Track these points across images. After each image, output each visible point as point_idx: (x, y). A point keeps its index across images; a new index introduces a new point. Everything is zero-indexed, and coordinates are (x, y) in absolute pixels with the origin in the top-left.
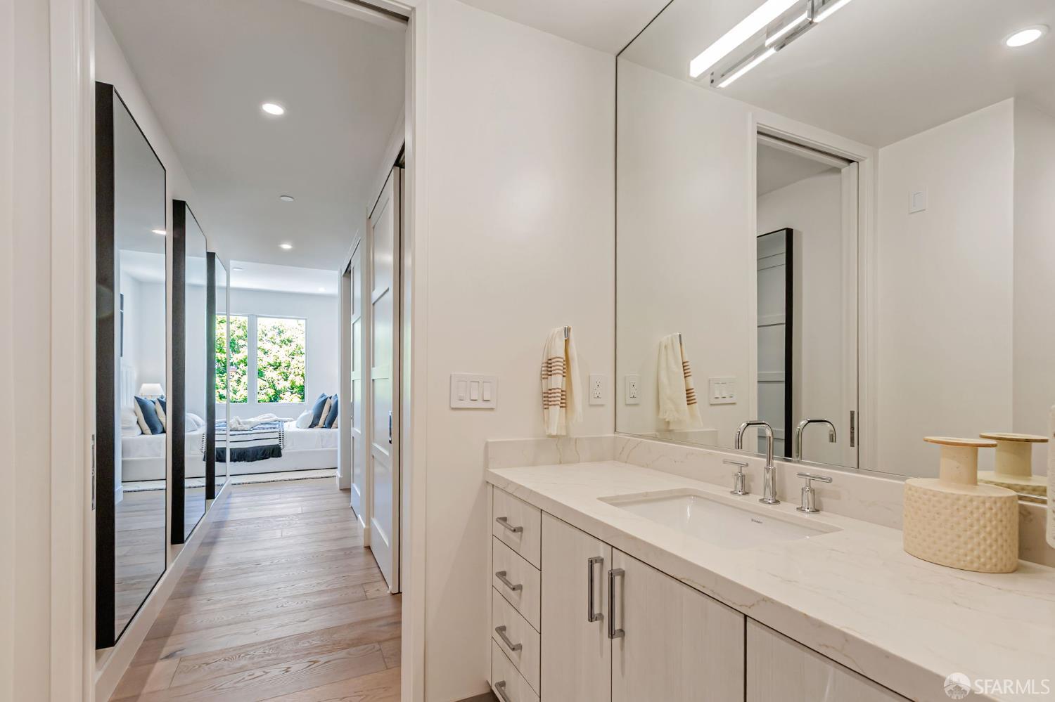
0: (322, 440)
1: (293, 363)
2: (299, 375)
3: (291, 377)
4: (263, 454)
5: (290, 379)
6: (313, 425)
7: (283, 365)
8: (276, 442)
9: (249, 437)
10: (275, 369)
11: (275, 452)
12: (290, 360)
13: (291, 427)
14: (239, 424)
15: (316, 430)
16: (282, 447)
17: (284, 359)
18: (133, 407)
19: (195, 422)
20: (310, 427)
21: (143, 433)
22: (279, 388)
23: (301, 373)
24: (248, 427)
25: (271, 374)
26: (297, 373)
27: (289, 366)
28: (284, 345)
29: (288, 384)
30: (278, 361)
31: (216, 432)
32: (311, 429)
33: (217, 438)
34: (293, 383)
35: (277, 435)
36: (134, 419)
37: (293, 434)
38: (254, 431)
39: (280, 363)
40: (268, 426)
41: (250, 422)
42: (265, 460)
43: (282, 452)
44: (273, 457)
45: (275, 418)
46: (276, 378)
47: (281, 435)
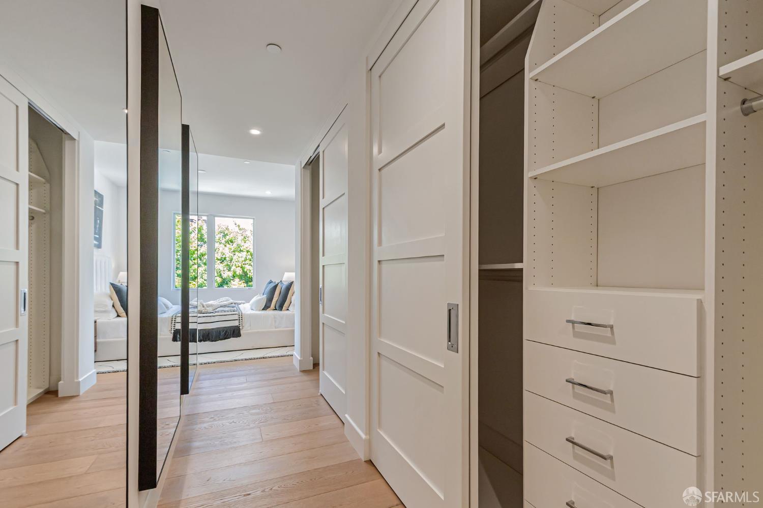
0: (275, 321)
1: (235, 258)
2: (239, 267)
3: (233, 268)
4: (225, 334)
5: (232, 269)
6: (266, 307)
7: (227, 259)
8: (236, 323)
9: (213, 319)
10: (221, 263)
11: (235, 332)
12: (232, 255)
13: (246, 308)
14: (203, 307)
15: (270, 312)
16: (241, 327)
17: (228, 255)
18: (108, 292)
19: (165, 304)
20: (263, 309)
21: (118, 316)
22: (225, 276)
23: (240, 265)
24: (210, 309)
25: (219, 266)
26: (237, 265)
27: (231, 261)
28: (228, 245)
29: (230, 274)
30: (224, 256)
31: (190, 315)
32: (264, 312)
33: (191, 320)
34: (235, 272)
35: (236, 317)
36: (110, 303)
37: (250, 316)
38: (216, 314)
39: (225, 258)
40: (227, 309)
41: (211, 306)
42: (226, 340)
43: (241, 332)
44: (233, 337)
45: (231, 301)
46: (222, 269)
47: (240, 318)
